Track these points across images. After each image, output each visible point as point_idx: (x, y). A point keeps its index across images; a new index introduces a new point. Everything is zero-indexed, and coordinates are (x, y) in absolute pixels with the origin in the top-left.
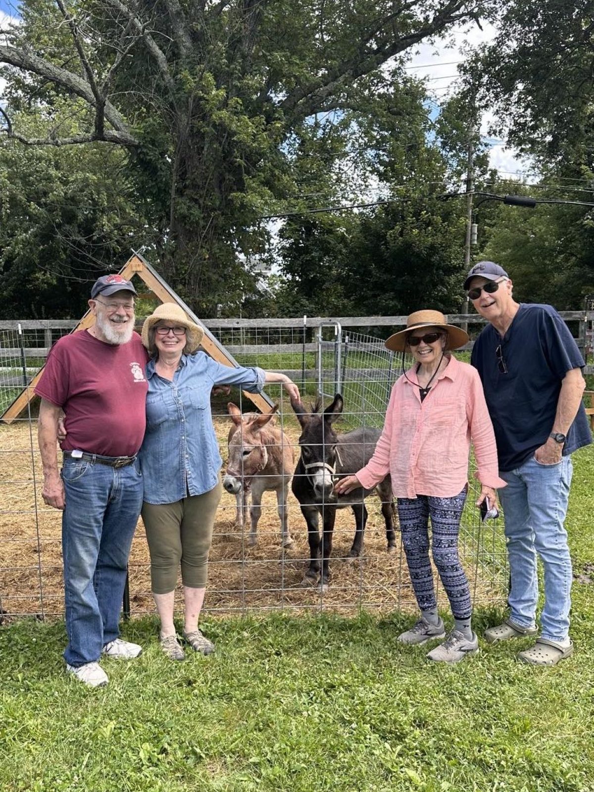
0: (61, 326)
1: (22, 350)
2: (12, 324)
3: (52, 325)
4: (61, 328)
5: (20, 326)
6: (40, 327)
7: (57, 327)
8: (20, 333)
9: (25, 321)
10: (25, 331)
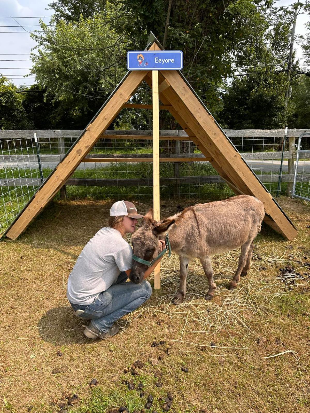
0: (72, 135)
1: (38, 156)
2: (30, 134)
3: (64, 134)
4: (71, 137)
5: (36, 135)
6: (53, 136)
7: (68, 136)
8: (36, 141)
9: (41, 131)
10: (40, 140)
